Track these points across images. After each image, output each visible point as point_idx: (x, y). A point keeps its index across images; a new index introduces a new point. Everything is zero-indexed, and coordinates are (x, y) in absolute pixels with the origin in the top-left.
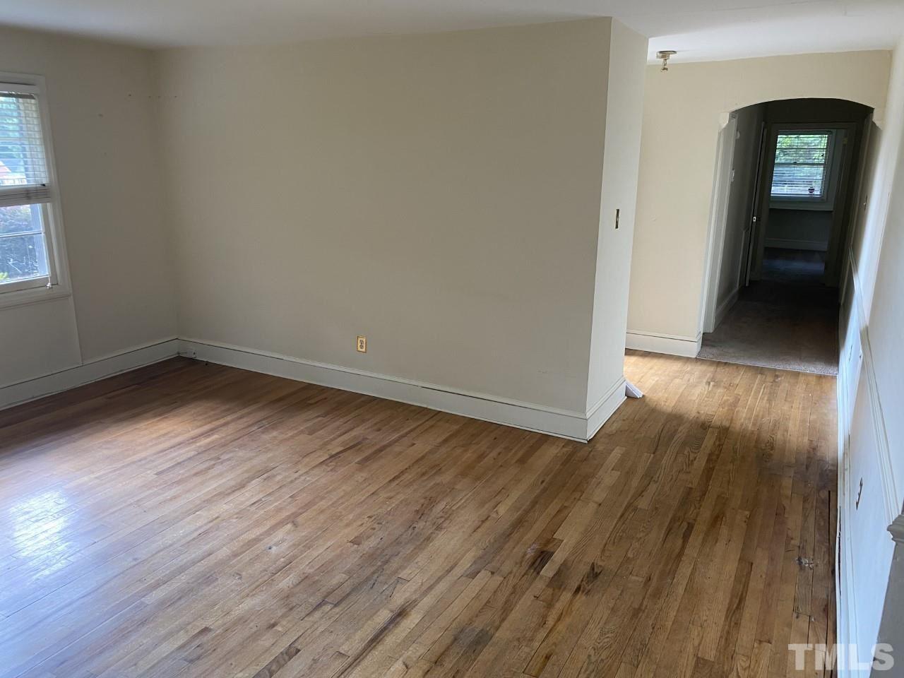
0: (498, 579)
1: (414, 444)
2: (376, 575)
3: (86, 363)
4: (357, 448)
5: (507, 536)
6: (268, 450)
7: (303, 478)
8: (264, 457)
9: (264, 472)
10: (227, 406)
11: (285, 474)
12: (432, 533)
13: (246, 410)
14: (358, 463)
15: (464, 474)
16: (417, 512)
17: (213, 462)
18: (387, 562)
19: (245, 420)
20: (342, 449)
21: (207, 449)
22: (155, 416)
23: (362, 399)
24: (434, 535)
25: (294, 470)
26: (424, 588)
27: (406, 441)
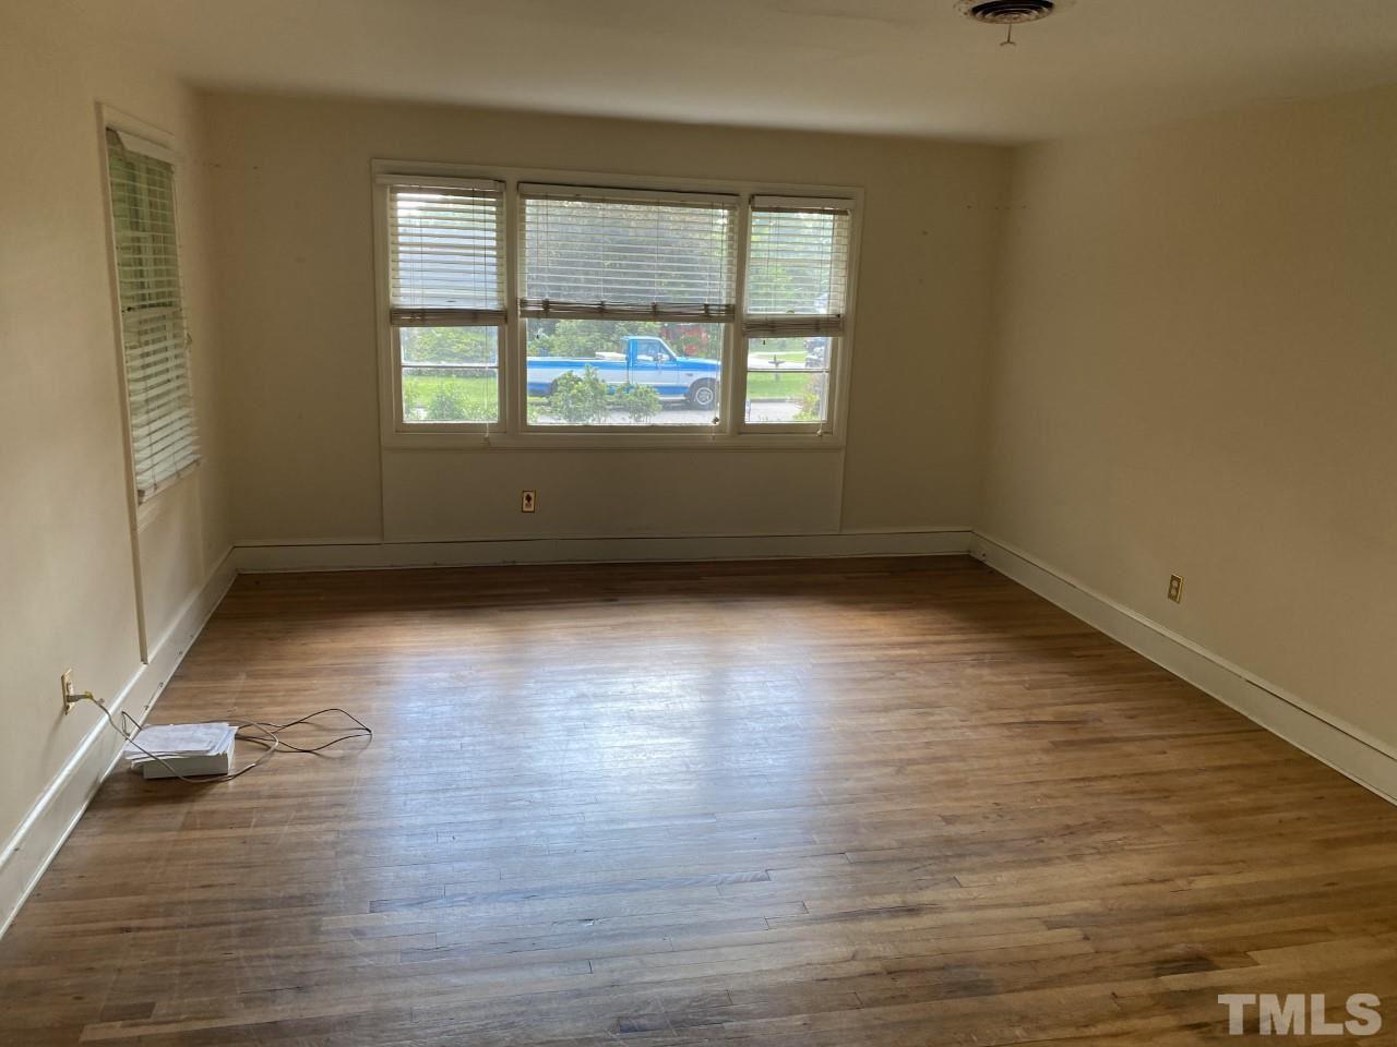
0: (1087, 947)
1: (1165, 753)
2: (930, 862)
3: (845, 532)
4: (1074, 726)
5: (1170, 913)
6: (957, 686)
7: (965, 730)
8: (942, 691)
9: (926, 706)
10: (962, 625)
11: (947, 716)
12: (1058, 858)
13: (981, 636)
14: (1054, 743)
15: (1195, 817)
16: (1068, 827)
17: (882, 675)
18: (960, 856)
19: (968, 645)
20: (1051, 719)
21: (892, 660)
22: (872, 610)
23: (1154, 673)
24: (1057, 861)
25: (963, 718)
26: (973, 903)
27: (1158, 744)
